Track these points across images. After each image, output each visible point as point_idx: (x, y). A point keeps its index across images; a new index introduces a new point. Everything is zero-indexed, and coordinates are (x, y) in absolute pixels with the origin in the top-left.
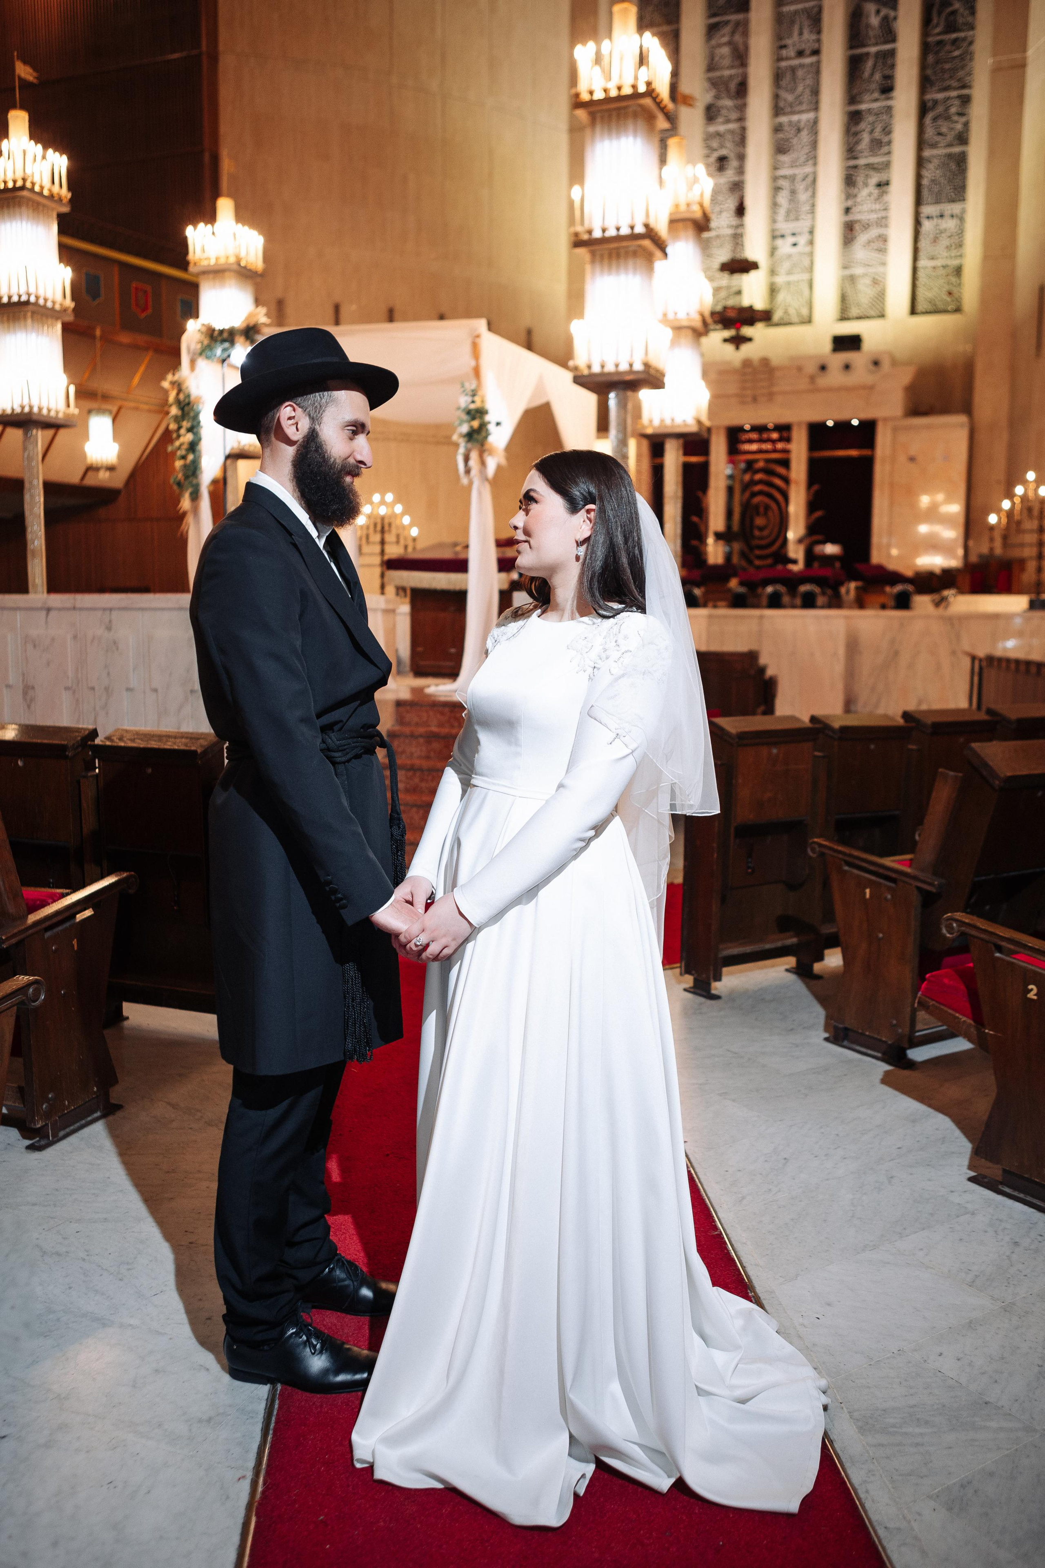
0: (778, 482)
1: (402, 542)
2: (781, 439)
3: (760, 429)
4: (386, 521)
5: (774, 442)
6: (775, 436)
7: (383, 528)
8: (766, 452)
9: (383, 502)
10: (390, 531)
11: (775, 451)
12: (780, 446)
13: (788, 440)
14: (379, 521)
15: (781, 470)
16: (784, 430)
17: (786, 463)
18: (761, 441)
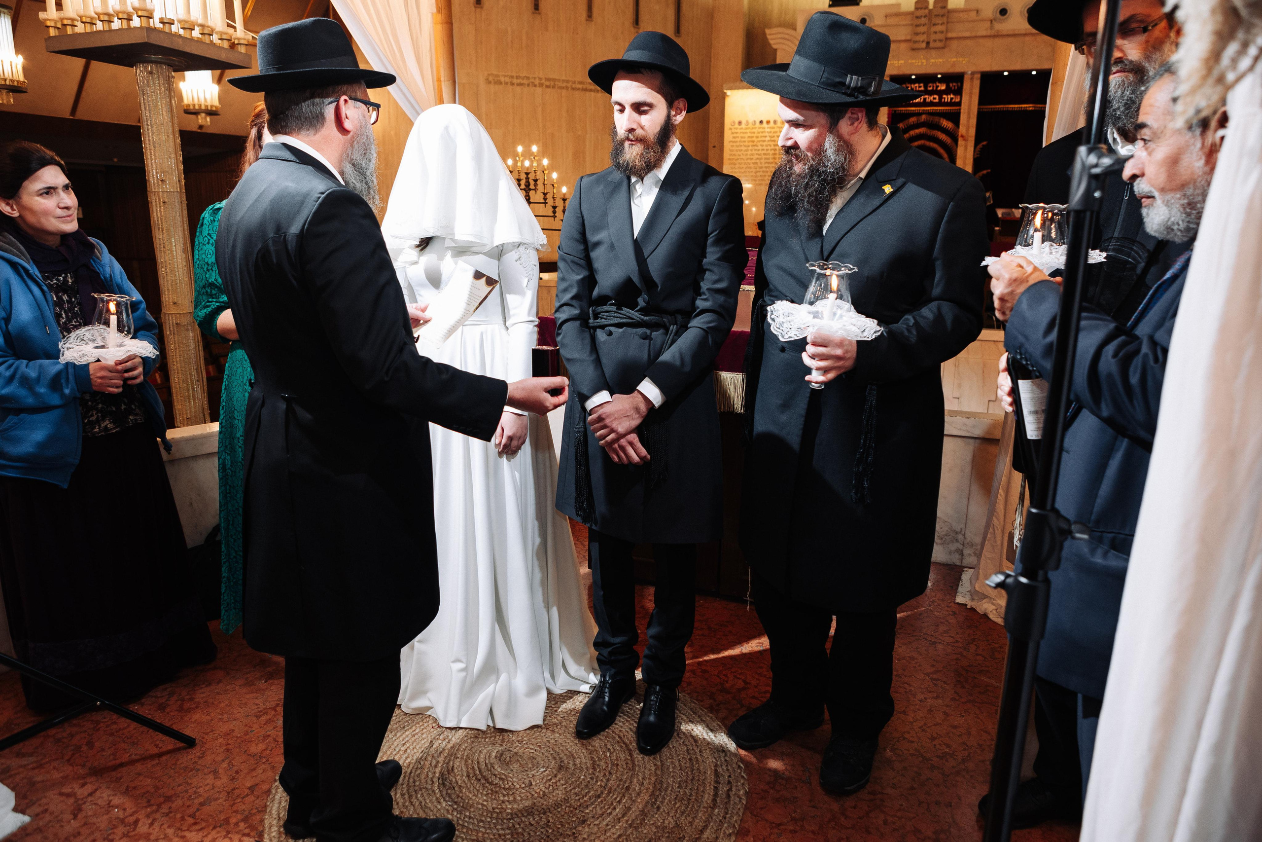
0: (943, 137)
1: (550, 201)
2: (947, 91)
3: (926, 79)
4: (532, 177)
5: (940, 93)
6: (943, 87)
7: (528, 184)
8: (932, 104)
9: (528, 154)
10: (535, 190)
11: (940, 104)
12: (947, 98)
13: (959, 92)
14: (523, 176)
15: (946, 124)
16: (955, 81)
17: (955, 118)
18: (926, 92)
